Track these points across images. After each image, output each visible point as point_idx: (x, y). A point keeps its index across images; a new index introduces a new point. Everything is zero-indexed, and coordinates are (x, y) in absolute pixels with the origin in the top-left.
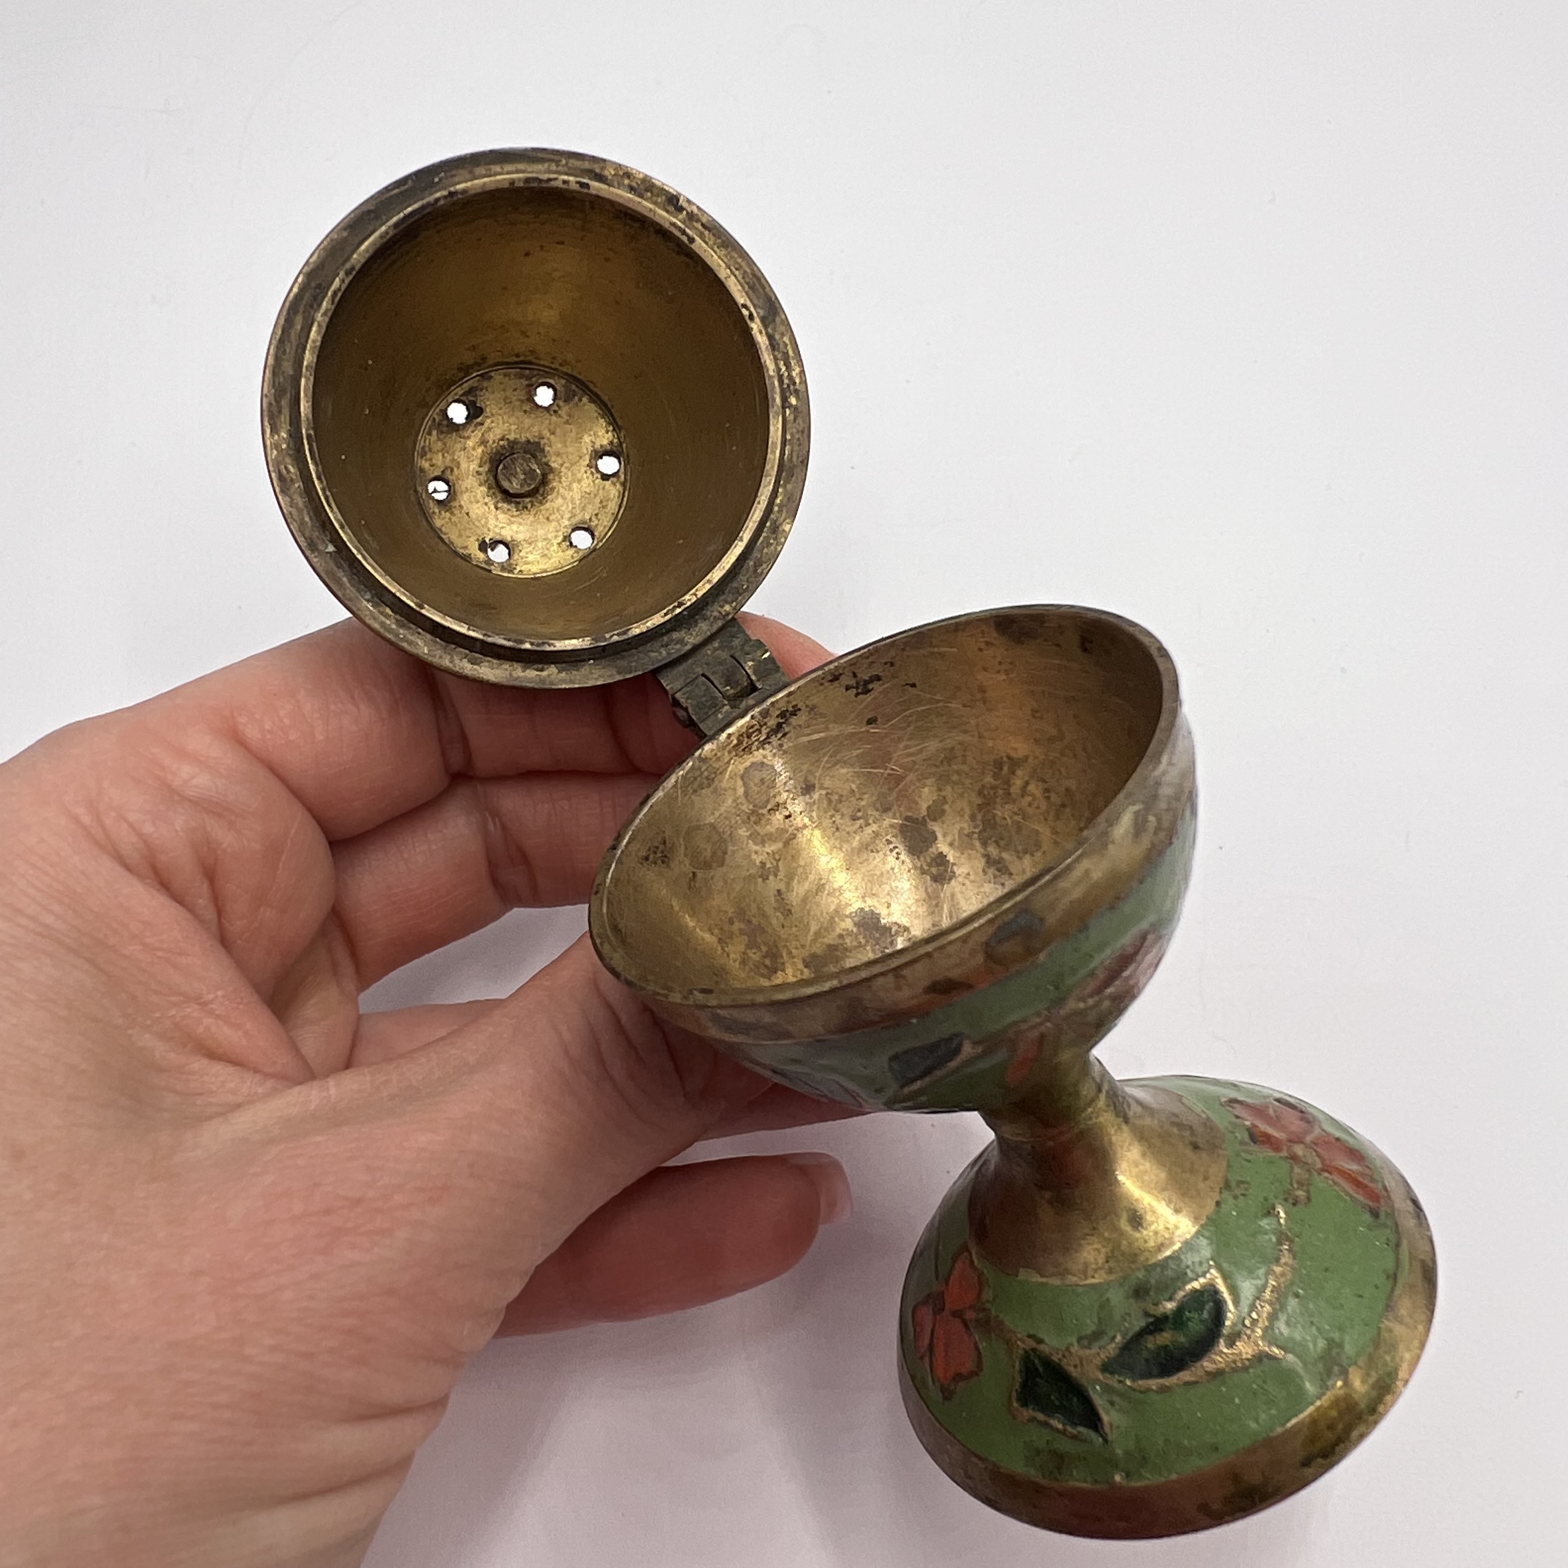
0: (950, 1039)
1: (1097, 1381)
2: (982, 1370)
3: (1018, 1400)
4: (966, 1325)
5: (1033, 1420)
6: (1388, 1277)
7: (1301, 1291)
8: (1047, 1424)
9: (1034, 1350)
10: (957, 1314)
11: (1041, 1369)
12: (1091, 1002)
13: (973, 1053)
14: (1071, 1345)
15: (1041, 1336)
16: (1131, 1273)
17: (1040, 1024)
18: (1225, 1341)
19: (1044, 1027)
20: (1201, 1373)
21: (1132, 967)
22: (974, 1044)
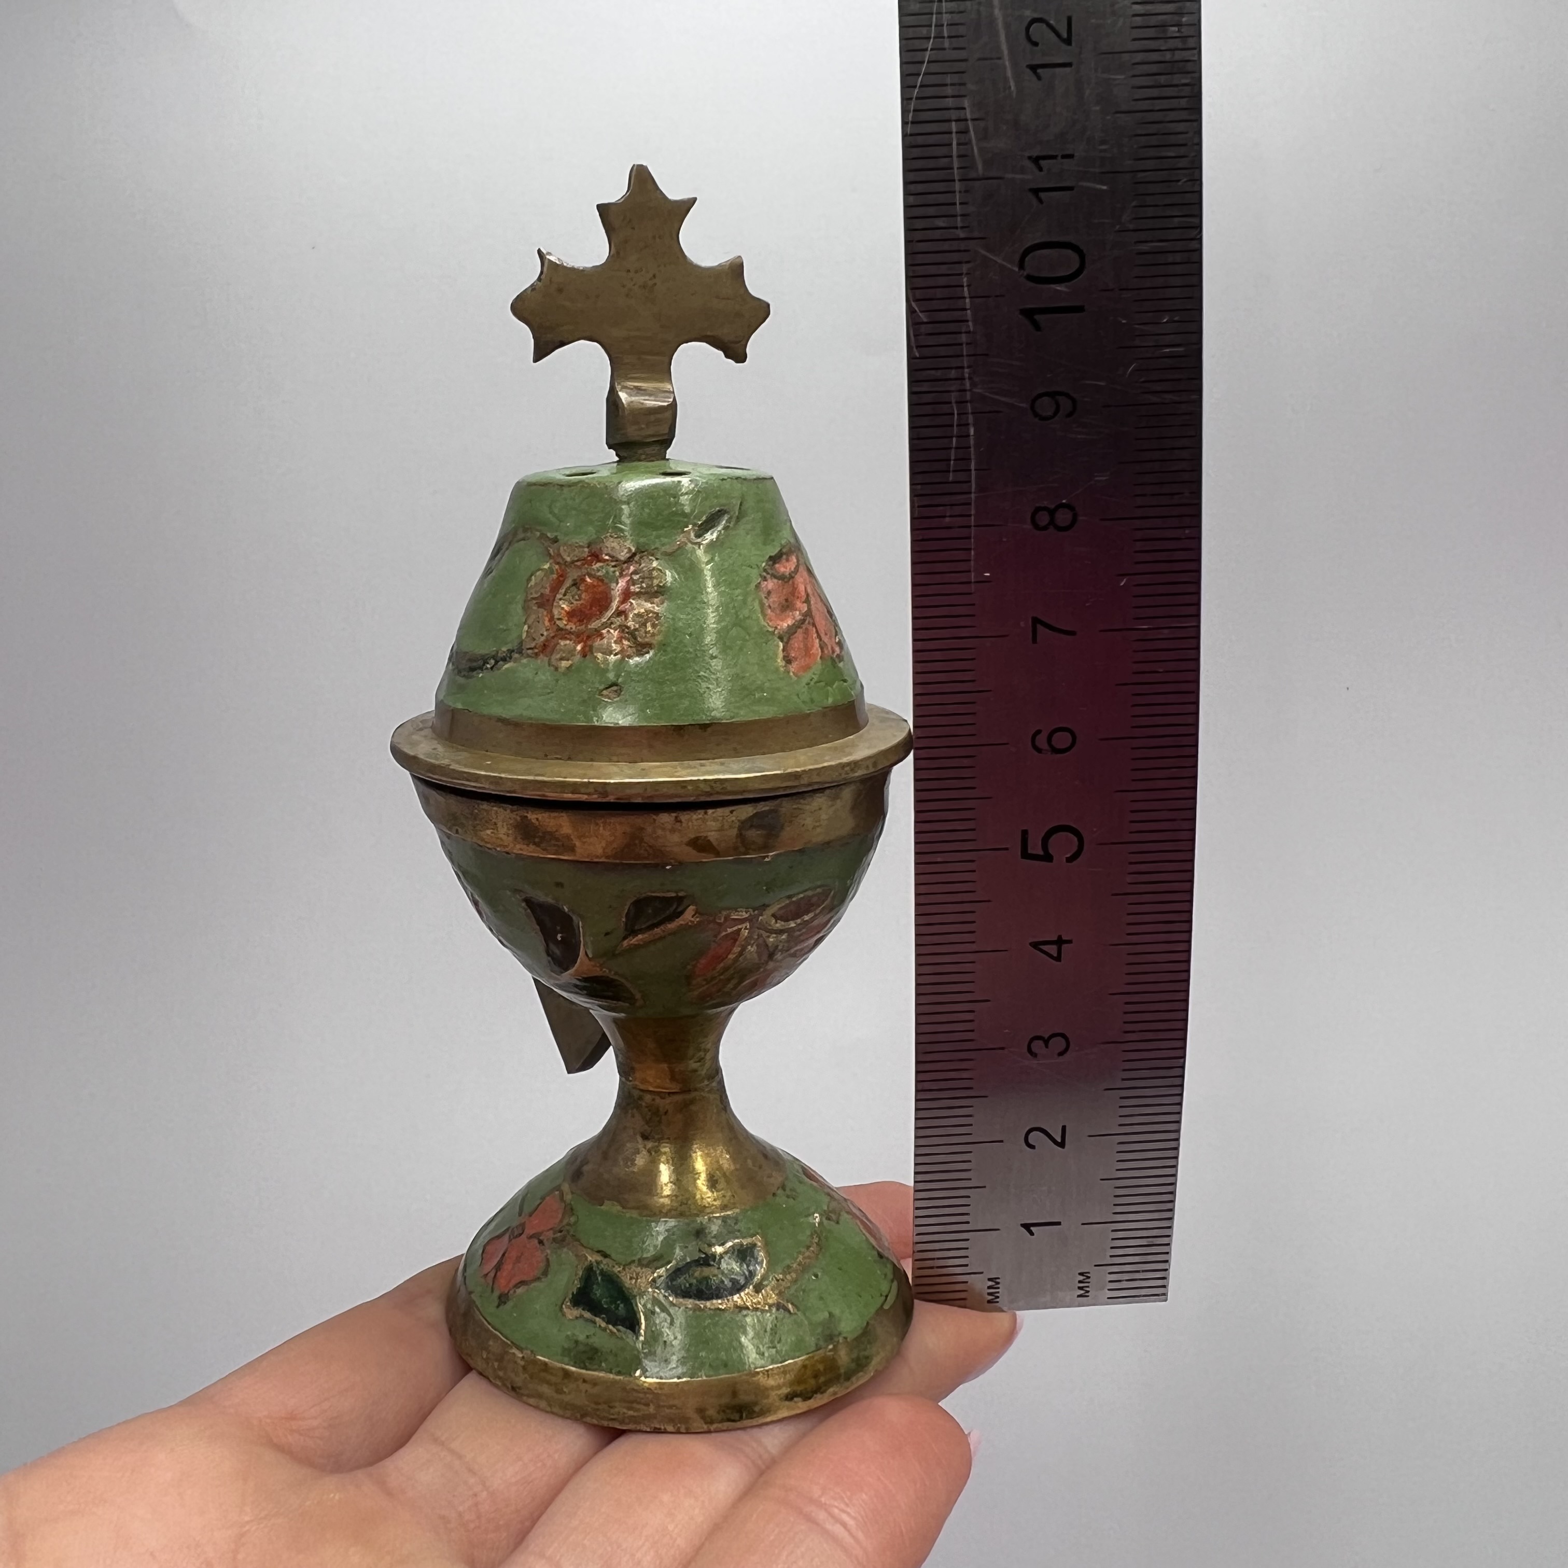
0: (682, 898)
1: (646, 1292)
2: (546, 1276)
3: (571, 1301)
4: (541, 1243)
5: (579, 1317)
7: (819, 1274)
8: (592, 1322)
9: (599, 1263)
10: (535, 1236)
11: (599, 1279)
12: (779, 925)
13: (691, 921)
14: (633, 1261)
15: (608, 1252)
16: (697, 1218)
17: (742, 921)
18: (754, 1287)
19: (744, 926)
20: (731, 1304)
21: (811, 915)
22: (697, 912)
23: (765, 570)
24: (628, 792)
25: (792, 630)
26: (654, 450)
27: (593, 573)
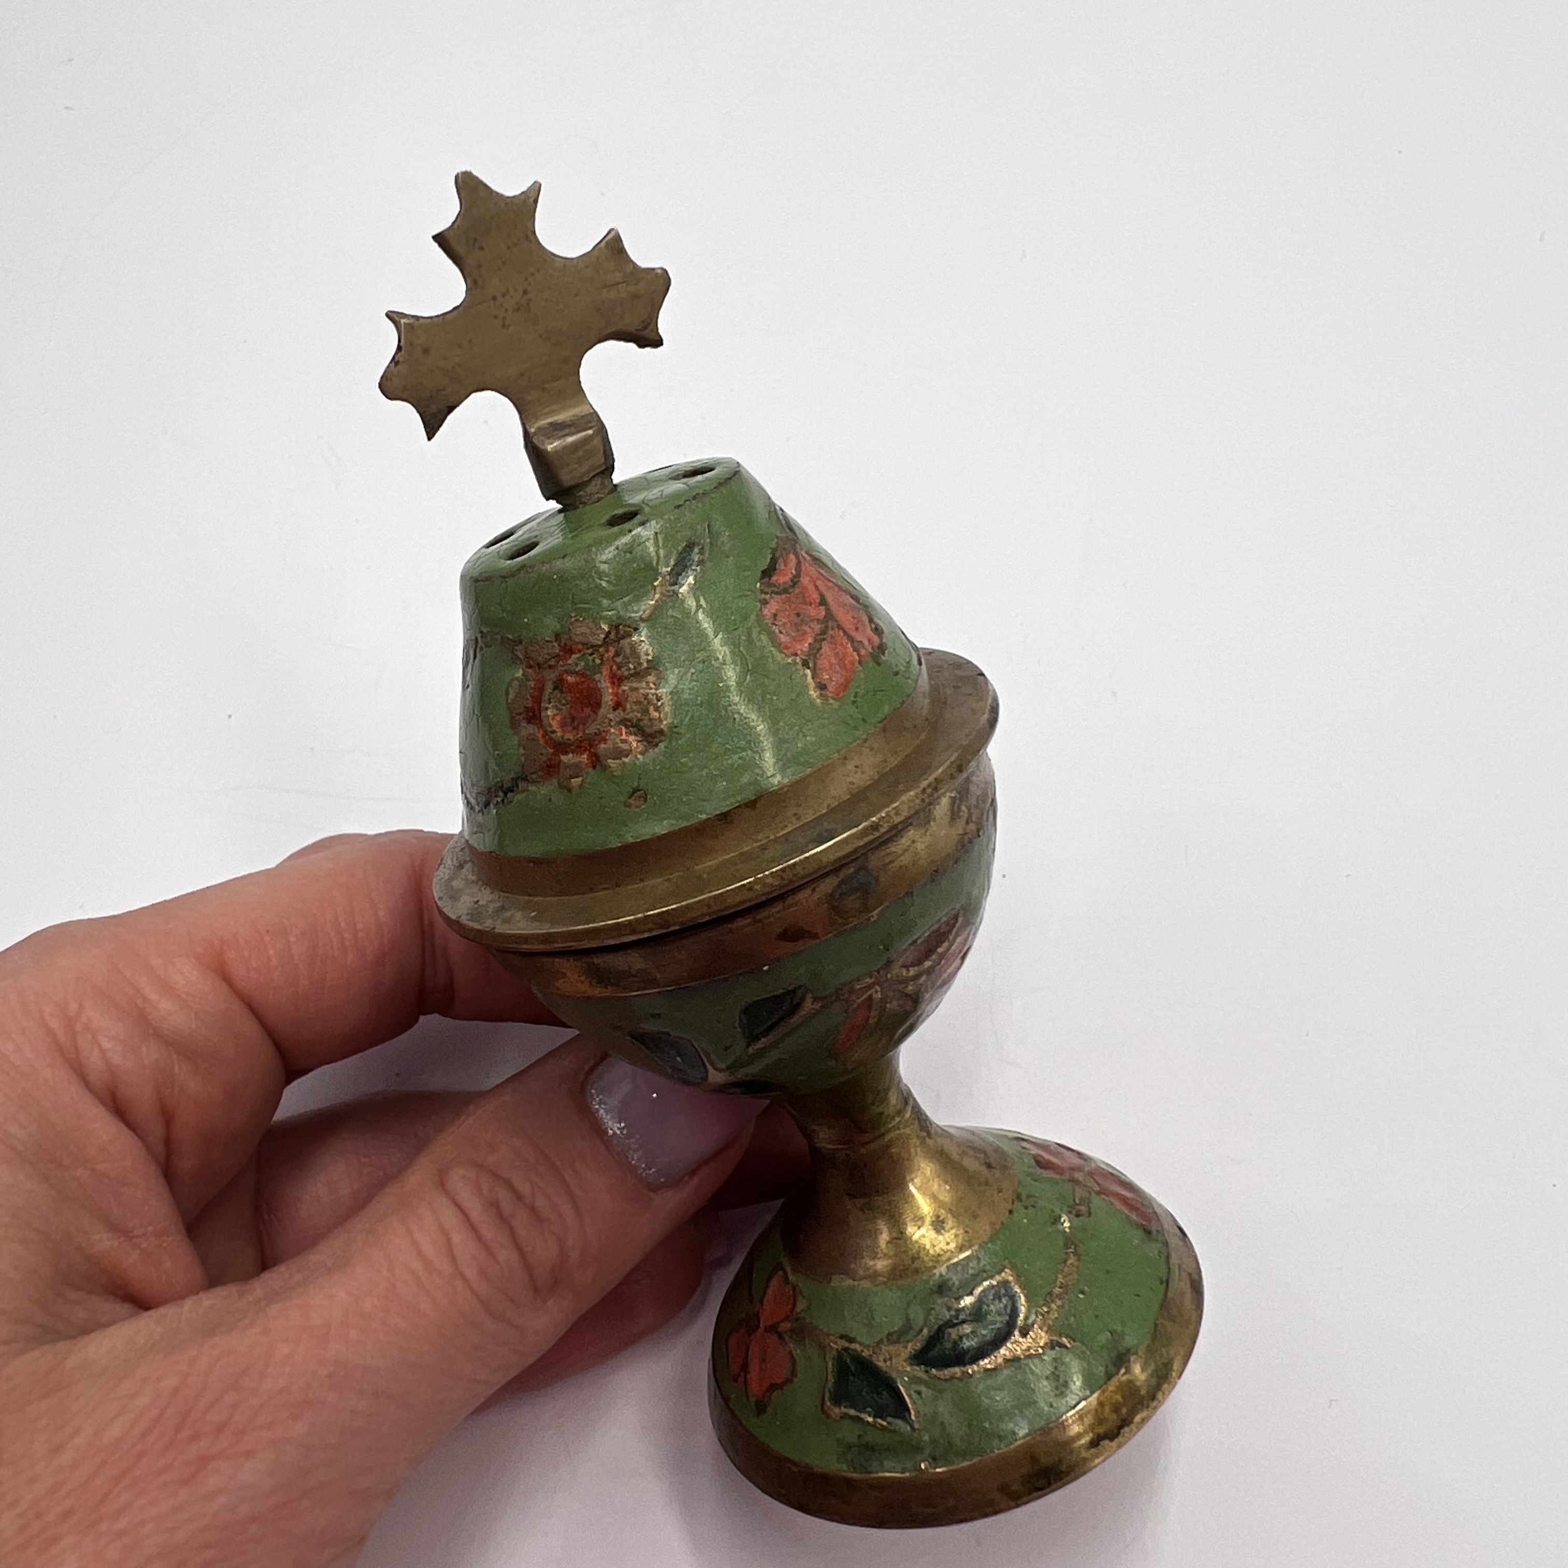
0: (794, 992)
1: (905, 1373)
2: (796, 1376)
3: (831, 1399)
4: (780, 1337)
5: (845, 1416)
6: (1161, 1283)
7: (1086, 1288)
8: (859, 1419)
9: (846, 1350)
10: (772, 1329)
11: (853, 1368)
12: (912, 972)
13: (813, 1009)
14: (881, 1341)
15: (852, 1335)
16: (935, 1271)
17: (870, 986)
18: (1020, 1332)
19: (873, 990)
20: (1000, 1360)
21: (946, 944)
22: (815, 999)
23: (762, 592)
24: (691, 915)
25: (815, 650)
26: (596, 485)
27: (572, 669)
